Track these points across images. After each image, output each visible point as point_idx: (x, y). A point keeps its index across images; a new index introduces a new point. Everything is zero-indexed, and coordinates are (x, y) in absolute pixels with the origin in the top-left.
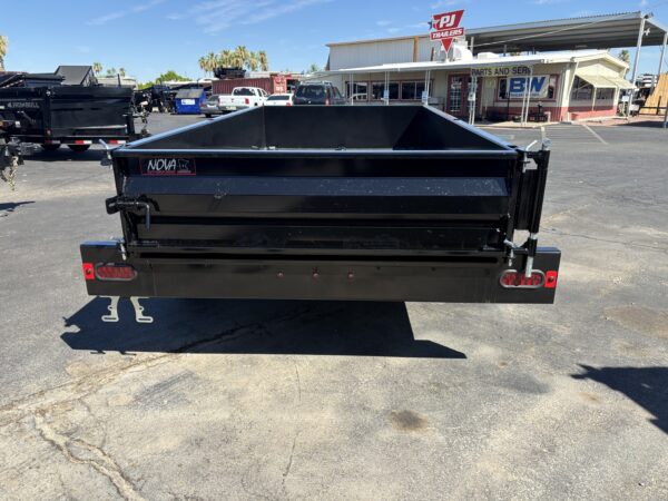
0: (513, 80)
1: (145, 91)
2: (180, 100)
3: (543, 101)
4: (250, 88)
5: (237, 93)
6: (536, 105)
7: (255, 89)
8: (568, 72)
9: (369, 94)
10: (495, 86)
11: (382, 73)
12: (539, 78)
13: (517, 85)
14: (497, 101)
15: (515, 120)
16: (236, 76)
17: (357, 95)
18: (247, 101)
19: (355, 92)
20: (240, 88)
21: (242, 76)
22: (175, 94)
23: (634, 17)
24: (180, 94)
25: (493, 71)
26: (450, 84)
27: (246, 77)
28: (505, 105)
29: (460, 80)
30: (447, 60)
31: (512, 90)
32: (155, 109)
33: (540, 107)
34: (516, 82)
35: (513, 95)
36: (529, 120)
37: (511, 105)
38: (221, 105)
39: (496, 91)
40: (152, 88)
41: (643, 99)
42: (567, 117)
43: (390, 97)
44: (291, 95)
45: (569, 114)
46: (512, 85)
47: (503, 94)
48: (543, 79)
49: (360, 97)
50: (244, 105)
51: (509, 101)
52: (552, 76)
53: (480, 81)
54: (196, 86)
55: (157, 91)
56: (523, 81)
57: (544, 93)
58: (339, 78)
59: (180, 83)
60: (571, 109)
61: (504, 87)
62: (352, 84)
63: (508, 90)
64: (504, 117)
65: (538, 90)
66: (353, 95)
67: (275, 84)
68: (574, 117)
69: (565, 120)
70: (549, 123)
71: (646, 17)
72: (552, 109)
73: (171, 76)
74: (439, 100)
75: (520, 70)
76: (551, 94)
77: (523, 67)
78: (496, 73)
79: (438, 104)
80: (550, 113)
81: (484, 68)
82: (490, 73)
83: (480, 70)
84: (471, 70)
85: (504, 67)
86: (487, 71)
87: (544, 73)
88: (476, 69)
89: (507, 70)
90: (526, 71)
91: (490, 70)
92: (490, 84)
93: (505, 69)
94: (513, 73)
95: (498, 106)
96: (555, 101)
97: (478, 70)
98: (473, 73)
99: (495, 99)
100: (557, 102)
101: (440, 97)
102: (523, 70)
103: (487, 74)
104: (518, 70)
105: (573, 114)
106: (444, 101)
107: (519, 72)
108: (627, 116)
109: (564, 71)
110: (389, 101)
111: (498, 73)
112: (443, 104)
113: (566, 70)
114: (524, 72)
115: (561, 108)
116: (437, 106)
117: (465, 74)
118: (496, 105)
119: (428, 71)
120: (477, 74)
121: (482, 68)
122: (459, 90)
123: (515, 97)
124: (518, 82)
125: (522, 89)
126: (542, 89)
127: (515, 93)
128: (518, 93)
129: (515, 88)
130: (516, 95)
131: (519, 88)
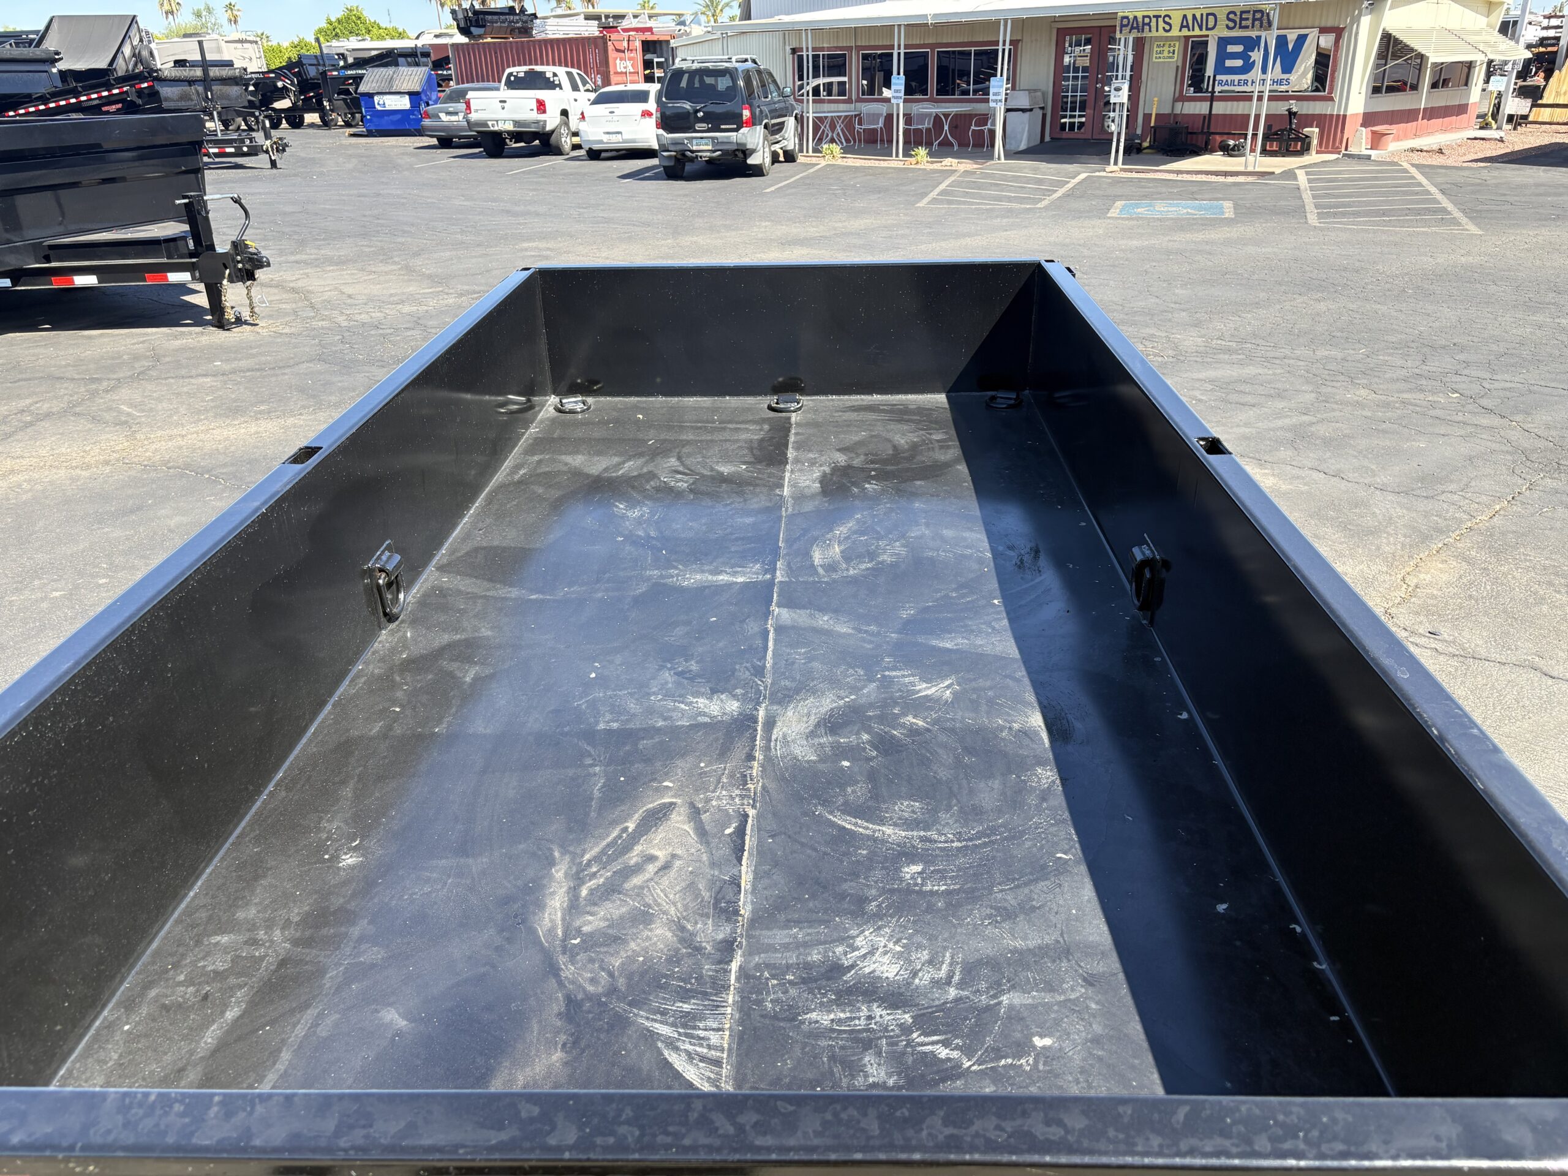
0: (1223, 42)
1: (279, 72)
2: (370, 96)
3: (1300, 98)
4: (549, 70)
5: (515, 84)
6: (1281, 108)
7: (561, 71)
8: (1366, 21)
9: (854, 78)
10: (1177, 58)
11: (889, 29)
12: (1292, 36)
13: (1234, 56)
14: (1181, 98)
15: (1227, 151)
16: (512, 31)
17: (821, 81)
18: (541, 106)
19: (816, 75)
20: (520, 70)
21: (526, 31)
22: (358, 79)
24: (372, 80)
25: (1176, 21)
26: (1060, 52)
27: (537, 34)
28: (1200, 108)
29: (1088, 42)
31: (1220, 68)
32: (311, 118)
33: (1291, 114)
34: (1231, 49)
35: (1225, 83)
36: (1265, 152)
37: (1219, 108)
38: (474, 116)
39: (1180, 71)
40: (299, 63)
41: (1539, 80)
42: (1359, 140)
43: (909, 91)
44: (654, 88)
45: (1365, 133)
46: (1222, 56)
47: (1197, 79)
48: (1302, 39)
49: (829, 87)
50: (534, 116)
51: (1212, 99)
52: (1323, 30)
53: (1140, 45)
54: (413, 56)
55: (312, 72)
56: (1251, 44)
57: (1303, 75)
58: (776, 41)
59: (373, 45)
60: (1369, 119)
61: (1200, 60)
62: (808, 54)
63: (1210, 71)
64: (1200, 141)
65: (1287, 68)
66: (814, 83)
67: (612, 54)
68: (1376, 141)
69: (1353, 150)
70: (1313, 157)
72: (1321, 120)
73: (351, 23)
74: (1032, 99)
75: (1247, 19)
76: (1322, 77)
77: (1255, 12)
78: (1182, 26)
79: (1031, 110)
80: (1317, 130)
81: (1151, 14)
82: (1167, 28)
83: (1140, 20)
84: (1119, 18)
85: (1205, 12)
86: (1160, 20)
87: (1310, 25)
88: (1131, 17)
89: (1211, 18)
90: (1261, 20)
91: (1167, 19)
92: (1166, 54)
93: (1208, 15)
94: (1227, 26)
95: (1185, 112)
96: (1332, 99)
97: (1135, 18)
98: (1122, 26)
99: (1177, 95)
100: (1337, 100)
101: (1035, 91)
102: (1254, 20)
103: (1160, 29)
104: (1241, 19)
105: (1373, 133)
106: (1045, 101)
107: (1244, 23)
108: (1499, 128)
109: (1356, 20)
110: (905, 101)
111: (1187, 26)
112: (1042, 108)
113: (1360, 15)
114: (1257, 23)
115: (1345, 116)
116: (1027, 114)
117: (1100, 27)
118: (1178, 108)
119: (1006, 21)
120: (1132, 28)
121: (1146, 14)
122: (1085, 69)
123: (1232, 88)
124: (1239, 48)
125: (1248, 67)
126: (1300, 67)
127: (1229, 77)
128: (1236, 78)
129: (1229, 63)
130: (1233, 83)
131: (1239, 63)
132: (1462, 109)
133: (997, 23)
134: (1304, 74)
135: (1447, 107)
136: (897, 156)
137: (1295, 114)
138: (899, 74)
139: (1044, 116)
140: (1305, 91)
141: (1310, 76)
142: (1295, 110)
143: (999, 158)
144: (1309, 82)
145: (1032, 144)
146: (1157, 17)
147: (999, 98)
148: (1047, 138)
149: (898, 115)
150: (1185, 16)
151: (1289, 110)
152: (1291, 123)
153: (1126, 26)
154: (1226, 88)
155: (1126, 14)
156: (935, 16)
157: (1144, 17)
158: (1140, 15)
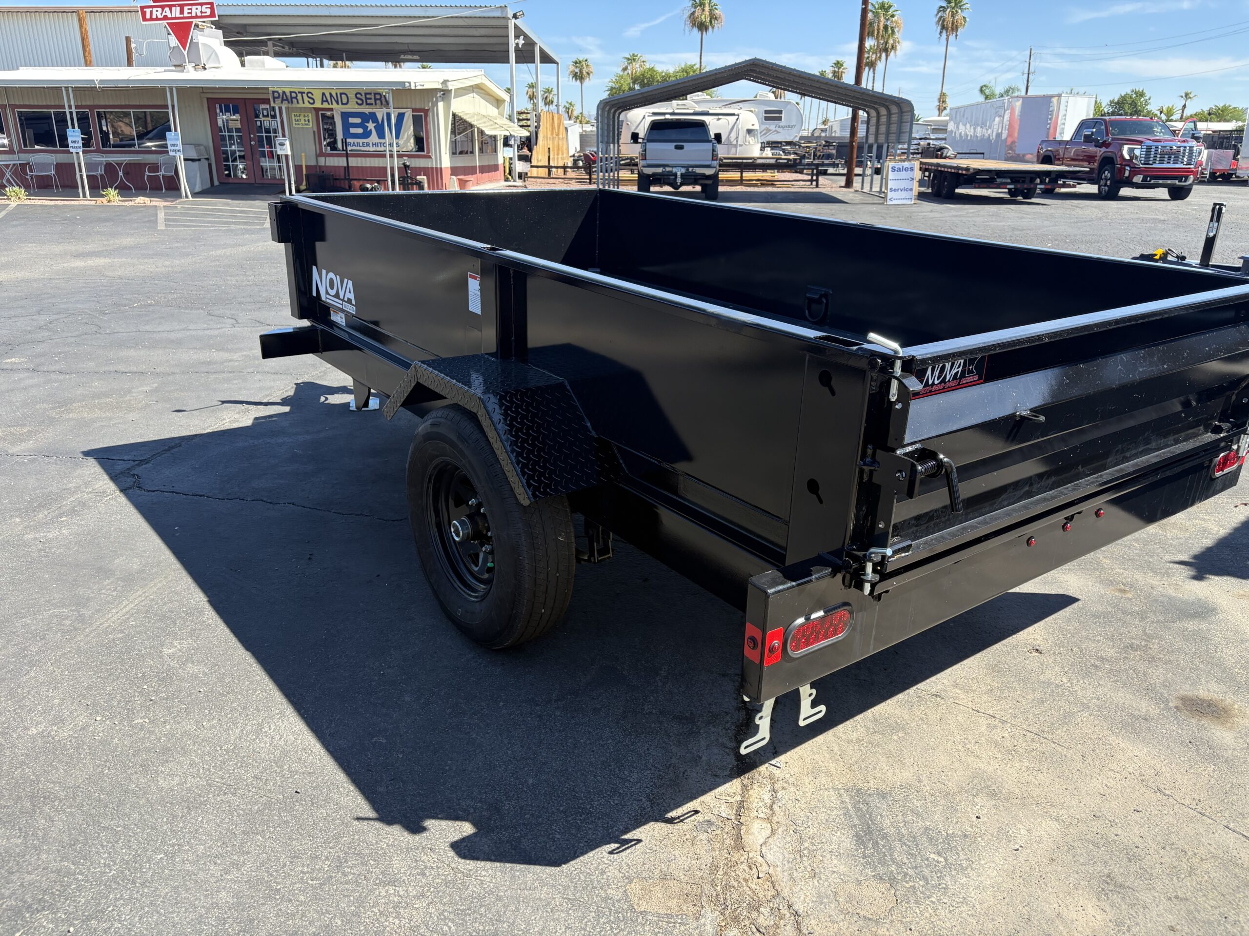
3: (409, 156)
8: (441, 106)
9: (13, 132)
10: (312, 125)
11: (54, 90)
12: (393, 114)
13: (355, 125)
14: (321, 154)
23: (498, 14)
25: (317, 97)
26: (213, 116)
28: (341, 162)
30: (189, 67)
31: (347, 134)
37: (354, 162)
39: (317, 135)
42: (453, 184)
45: (455, 180)
46: (346, 126)
47: (332, 141)
51: (347, 156)
52: (415, 111)
61: (330, 130)
64: (344, 185)
68: (462, 185)
71: (515, 16)
72: (426, 171)
74: (198, 151)
75: (370, 99)
76: (420, 143)
77: (375, 94)
78: (323, 101)
79: (199, 160)
80: (425, 177)
81: (297, 91)
82: (311, 101)
83: (288, 94)
84: (270, 92)
85: (339, 92)
86: (305, 95)
87: (405, 106)
88: (280, 91)
89: (343, 96)
90: (380, 99)
91: (310, 95)
92: (302, 122)
93: (341, 94)
94: (357, 103)
95: (328, 164)
96: (430, 157)
97: (284, 92)
98: (274, 98)
99: (318, 152)
100: (433, 157)
101: (199, 145)
102: (376, 100)
103: (306, 102)
104: (366, 99)
105: (459, 180)
106: (208, 153)
107: (369, 101)
108: (515, 181)
109: (435, 104)
110: (84, 152)
111: (327, 101)
112: (207, 159)
113: (437, 102)
114: (378, 102)
115: (441, 169)
116: (197, 163)
117: (245, 99)
118: (322, 161)
119: (171, 89)
120: (283, 100)
121: (292, 90)
122: (238, 130)
123: (358, 148)
124: (358, 120)
125: (367, 134)
126: (404, 135)
127: (356, 141)
128: (361, 141)
129: (353, 130)
130: (358, 144)
131: (360, 131)
132: (495, 168)
133: (163, 89)
134: (408, 140)
135: (489, 166)
136: (84, 196)
137: (408, 166)
138: (73, 127)
139: (210, 166)
140: (411, 151)
141: (412, 141)
142: (408, 164)
143: (187, 197)
144: (413, 145)
145: (205, 188)
146: (302, 93)
147: (177, 148)
148: (216, 183)
149: (79, 164)
150: (324, 94)
151: (404, 164)
152: (407, 173)
153: (278, 98)
154: (354, 148)
155: (276, 89)
156: (101, 81)
157: (291, 92)
158: (287, 91)
